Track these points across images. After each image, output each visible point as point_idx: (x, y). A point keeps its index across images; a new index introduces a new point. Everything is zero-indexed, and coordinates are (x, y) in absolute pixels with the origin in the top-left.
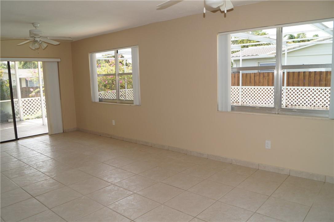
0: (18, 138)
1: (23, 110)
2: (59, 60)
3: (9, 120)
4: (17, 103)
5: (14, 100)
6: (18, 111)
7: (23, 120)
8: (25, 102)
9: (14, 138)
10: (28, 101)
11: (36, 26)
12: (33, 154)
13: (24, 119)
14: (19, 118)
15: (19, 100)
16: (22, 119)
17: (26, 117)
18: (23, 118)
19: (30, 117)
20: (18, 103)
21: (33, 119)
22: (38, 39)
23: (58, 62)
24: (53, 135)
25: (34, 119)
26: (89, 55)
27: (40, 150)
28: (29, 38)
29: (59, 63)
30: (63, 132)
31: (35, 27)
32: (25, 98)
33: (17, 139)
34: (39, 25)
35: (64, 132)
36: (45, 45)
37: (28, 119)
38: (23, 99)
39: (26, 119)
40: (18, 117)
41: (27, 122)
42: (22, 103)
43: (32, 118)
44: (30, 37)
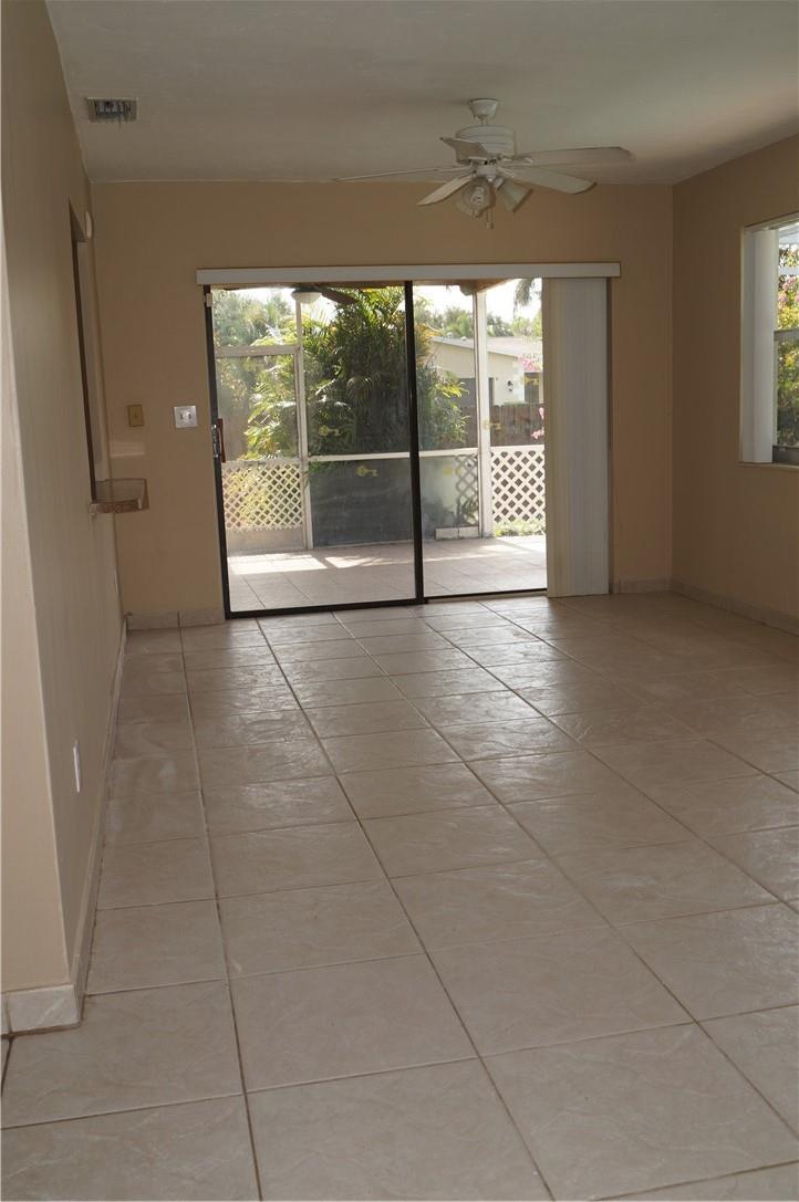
0: (425, 595)
1: (494, 494)
2: (612, 270)
3: (438, 530)
4: (472, 464)
5: (421, 454)
6: (475, 499)
7: (491, 537)
8: (504, 461)
9: (412, 595)
10: (515, 457)
11: (484, 112)
12: (447, 662)
13: (497, 532)
14: (477, 525)
15: (483, 451)
16: (487, 530)
17: (505, 525)
18: (491, 526)
19: (519, 525)
20: (476, 464)
21: (530, 533)
22: (487, 171)
23: (609, 280)
24: (564, 600)
25: (533, 536)
26: (744, 238)
27: (483, 650)
28: (454, 167)
29: (614, 283)
30: (607, 592)
31: (481, 117)
32: (503, 445)
33: (420, 600)
34: (494, 107)
35: (611, 591)
36: (517, 196)
37: (513, 533)
38: (498, 451)
39: (503, 534)
40: (473, 523)
41: (503, 543)
42: (494, 465)
43: (526, 530)
44: (459, 161)
